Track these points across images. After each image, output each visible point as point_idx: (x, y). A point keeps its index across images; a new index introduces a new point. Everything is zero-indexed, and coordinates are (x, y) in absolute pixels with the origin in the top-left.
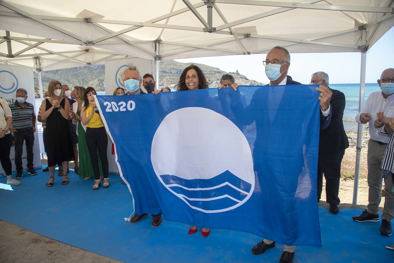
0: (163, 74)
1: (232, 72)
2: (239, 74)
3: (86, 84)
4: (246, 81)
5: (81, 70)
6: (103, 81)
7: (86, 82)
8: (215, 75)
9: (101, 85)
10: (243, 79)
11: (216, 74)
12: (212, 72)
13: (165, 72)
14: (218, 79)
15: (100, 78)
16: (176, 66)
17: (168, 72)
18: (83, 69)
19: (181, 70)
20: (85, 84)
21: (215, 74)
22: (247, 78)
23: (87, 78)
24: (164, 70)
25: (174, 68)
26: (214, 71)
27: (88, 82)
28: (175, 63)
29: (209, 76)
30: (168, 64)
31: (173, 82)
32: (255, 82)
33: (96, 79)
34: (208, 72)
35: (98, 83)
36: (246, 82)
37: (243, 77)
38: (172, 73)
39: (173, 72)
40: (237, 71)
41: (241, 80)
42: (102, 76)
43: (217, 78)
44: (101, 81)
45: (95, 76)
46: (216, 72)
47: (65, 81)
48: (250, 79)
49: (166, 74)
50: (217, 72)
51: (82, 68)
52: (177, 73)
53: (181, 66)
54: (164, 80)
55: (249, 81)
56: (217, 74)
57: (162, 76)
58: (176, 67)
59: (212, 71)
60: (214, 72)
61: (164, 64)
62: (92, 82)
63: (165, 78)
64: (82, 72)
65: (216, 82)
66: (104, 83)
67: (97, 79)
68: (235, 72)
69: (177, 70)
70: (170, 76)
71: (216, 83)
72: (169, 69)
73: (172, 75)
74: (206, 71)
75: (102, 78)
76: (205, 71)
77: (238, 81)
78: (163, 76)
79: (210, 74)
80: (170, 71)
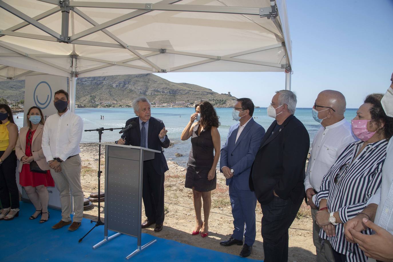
0: (156, 93)
1: (224, 93)
2: (231, 96)
6: (96, 97)
7: (78, 98)
9: (93, 102)
10: (235, 101)
11: (208, 95)
13: (158, 91)
15: (92, 95)
16: (169, 85)
17: (160, 91)
19: (173, 90)
23: (79, 94)
24: (156, 89)
25: (166, 88)
26: (206, 92)
27: (80, 98)
28: (168, 82)
30: (161, 84)
31: (165, 102)
33: (87, 95)
34: (201, 93)
35: (90, 99)
37: (235, 99)
38: (164, 92)
39: (165, 91)
40: (229, 93)
41: (232, 101)
42: (95, 92)
43: (209, 99)
44: (93, 97)
45: (88, 92)
46: (208, 92)
49: (159, 93)
52: (170, 92)
53: (173, 85)
54: (156, 99)
56: (210, 95)
57: (154, 95)
58: (168, 87)
59: (204, 92)
61: (157, 83)
62: (84, 98)
63: (158, 97)
66: (95, 99)
67: (89, 96)
68: (227, 93)
69: (170, 89)
70: (163, 95)
72: (162, 88)
73: (165, 95)
74: (199, 92)
75: (94, 94)
76: (197, 92)
77: (230, 102)
79: (202, 95)
80: (163, 90)
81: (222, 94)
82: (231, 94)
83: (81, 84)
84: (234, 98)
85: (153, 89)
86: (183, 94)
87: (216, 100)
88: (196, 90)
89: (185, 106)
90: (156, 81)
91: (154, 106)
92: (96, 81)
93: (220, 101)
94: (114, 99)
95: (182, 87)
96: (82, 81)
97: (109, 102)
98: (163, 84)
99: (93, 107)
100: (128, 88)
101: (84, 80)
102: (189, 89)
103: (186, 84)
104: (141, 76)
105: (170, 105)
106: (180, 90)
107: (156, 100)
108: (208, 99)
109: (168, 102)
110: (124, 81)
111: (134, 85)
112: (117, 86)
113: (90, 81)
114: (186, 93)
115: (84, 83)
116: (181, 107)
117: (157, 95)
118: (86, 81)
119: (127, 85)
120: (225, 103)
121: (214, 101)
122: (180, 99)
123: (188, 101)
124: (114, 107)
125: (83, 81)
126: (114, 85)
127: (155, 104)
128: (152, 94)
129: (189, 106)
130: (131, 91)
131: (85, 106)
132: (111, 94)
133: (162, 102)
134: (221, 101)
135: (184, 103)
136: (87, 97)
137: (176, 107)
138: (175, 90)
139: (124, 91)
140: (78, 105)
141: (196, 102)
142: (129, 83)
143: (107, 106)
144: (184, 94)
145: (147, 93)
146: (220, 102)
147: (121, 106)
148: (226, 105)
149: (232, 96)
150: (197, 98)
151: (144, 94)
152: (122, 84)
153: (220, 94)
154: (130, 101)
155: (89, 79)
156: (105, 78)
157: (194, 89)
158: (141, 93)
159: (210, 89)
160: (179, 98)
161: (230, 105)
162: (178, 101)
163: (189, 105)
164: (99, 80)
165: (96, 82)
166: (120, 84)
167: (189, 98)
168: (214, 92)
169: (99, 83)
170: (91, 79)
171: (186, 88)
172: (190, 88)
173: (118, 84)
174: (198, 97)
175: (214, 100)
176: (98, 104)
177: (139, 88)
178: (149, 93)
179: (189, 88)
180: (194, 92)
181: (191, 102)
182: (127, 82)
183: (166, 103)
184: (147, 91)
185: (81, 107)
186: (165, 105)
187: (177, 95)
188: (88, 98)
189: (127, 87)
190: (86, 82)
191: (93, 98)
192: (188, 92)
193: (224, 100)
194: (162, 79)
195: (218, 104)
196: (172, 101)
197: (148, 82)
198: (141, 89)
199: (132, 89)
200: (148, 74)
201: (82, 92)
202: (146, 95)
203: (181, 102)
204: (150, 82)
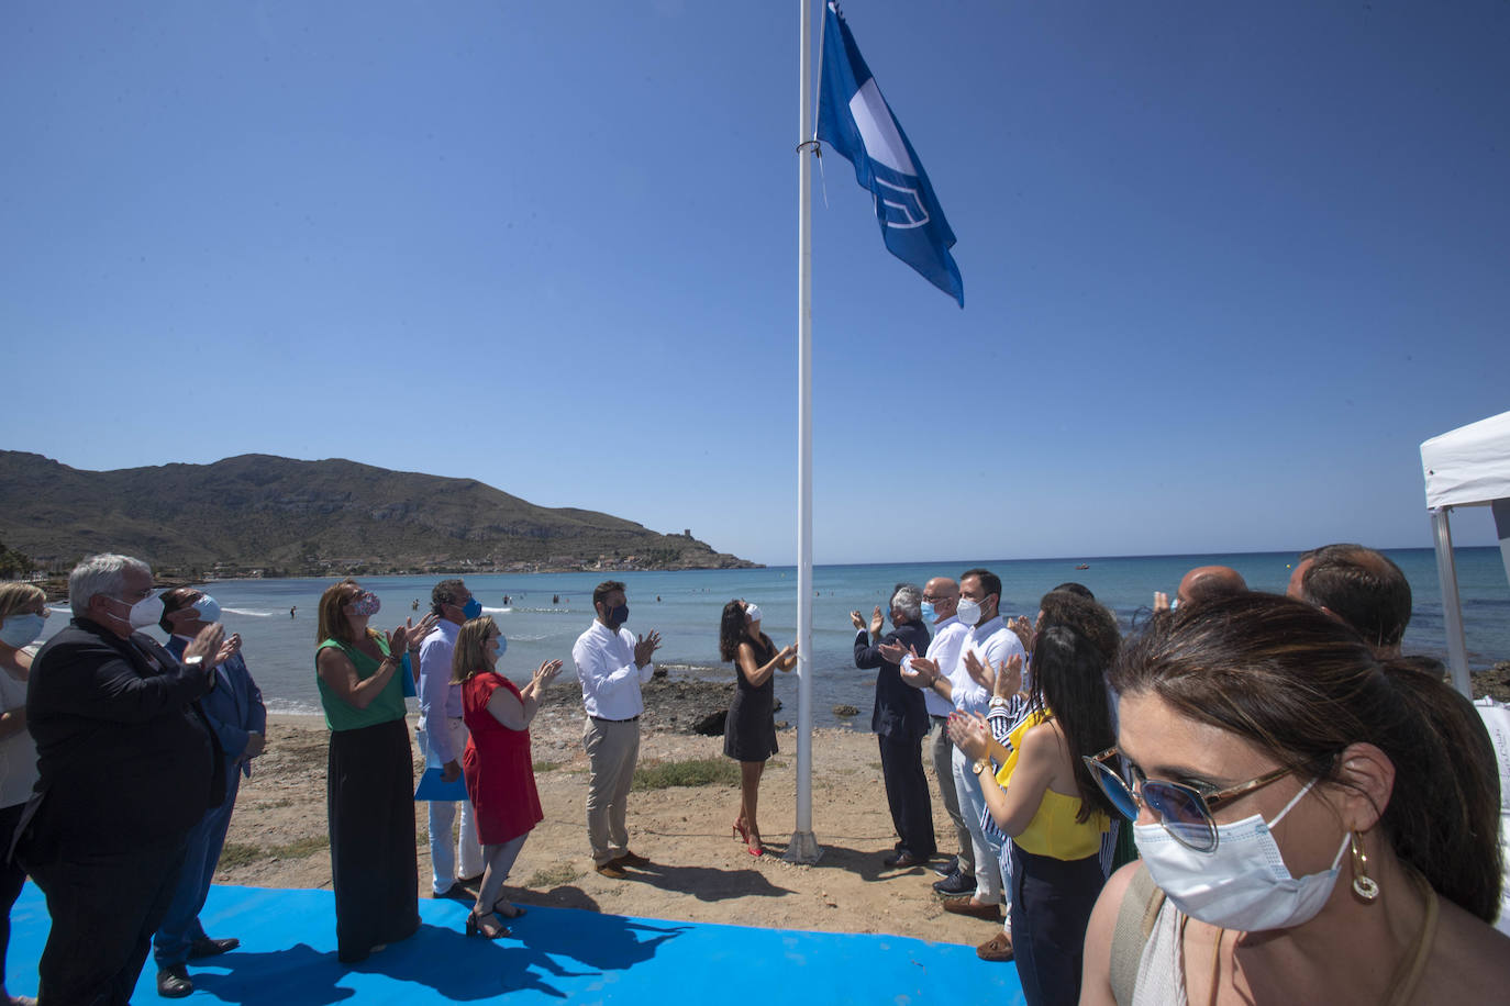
0: (494, 535)
1: (674, 533)
2: (692, 538)
3: (263, 554)
4: (711, 556)
5: (252, 516)
6: (319, 548)
8: (631, 540)
9: (310, 560)
10: (702, 552)
11: (633, 539)
12: (623, 533)
13: (499, 530)
14: (638, 551)
15: (309, 540)
16: (530, 515)
17: (507, 529)
18: (257, 512)
19: (541, 527)
20: (261, 556)
21: (630, 538)
22: (713, 548)
23: (267, 539)
24: (496, 524)
25: (524, 521)
26: (628, 531)
27: (271, 549)
28: (525, 506)
29: (616, 543)
30: (507, 510)
31: (519, 558)
32: (733, 558)
33: (294, 541)
34: (615, 534)
35: (300, 554)
36: (711, 560)
37: (702, 547)
38: (517, 533)
39: (520, 531)
40: (688, 532)
41: (697, 554)
42: (317, 534)
43: (636, 549)
45: (295, 533)
46: (632, 532)
47: (194, 545)
48: (719, 552)
49: (502, 535)
50: (637, 533)
51: (255, 510)
52: (532, 532)
53: (542, 515)
54: (496, 550)
55: (719, 555)
56: (638, 540)
57: (489, 540)
58: (528, 519)
59: (622, 530)
60: (627, 533)
61: (497, 508)
63: (500, 546)
64: (253, 520)
65: (633, 558)
66: (318, 553)
67: (300, 542)
68: (683, 533)
69: (534, 525)
70: (513, 540)
71: (635, 560)
72: (511, 521)
73: (519, 539)
74: (608, 530)
75: (314, 539)
76: (605, 530)
77: (690, 555)
78: (493, 540)
79: (617, 538)
80: (514, 526)
81: (669, 535)
82: (692, 534)
84: (700, 545)
85: (487, 525)
86: (568, 538)
87: (655, 550)
88: (601, 527)
89: (575, 567)
90: (495, 505)
91: (490, 568)
92: (321, 503)
93: (666, 551)
94: (374, 553)
97: (360, 562)
98: (513, 510)
99: (311, 574)
100: (416, 522)
101: (286, 500)
102: (585, 524)
103: (573, 510)
104: (454, 491)
105: (534, 567)
106: (559, 528)
107: (495, 553)
108: (633, 549)
109: (527, 559)
110: (405, 504)
111: (432, 514)
112: (384, 516)
113: (303, 501)
114: (576, 535)
115: (283, 506)
116: (563, 570)
117: (498, 540)
118: (291, 502)
119: (412, 515)
120: (677, 558)
121: (650, 554)
122: (560, 549)
123: (582, 554)
124: (375, 573)
125: (282, 503)
126: (376, 514)
127: (492, 564)
128: (484, 539)
129: (585, 568)
130: (425, 529)
131: (286, 573)
132: (364, 539)
133: (509, 558)
134: (668, 552)
135: (572, 559)
136: (293, 547)
137: (549, 571)
138: (548, 526)
139: (404, 530)
140: (264, 569)
141: (602, 557)
142: (418, 509)
143: (354, 570)
144: (571, 538)
145: (470, 535)
146: (665, 557)
147: (395, 570)
148: (681, 563)
149: (696, 539)
150: (605, 546)
151: (460, 538)
152: (398, 512)
153: (665, 534)
154: (422, 558)
155: (301, 498)
156: (350, 493)
157: (597, 524)
158: (452, 534)
159: (636, 524)
160: (557, 546)
161: (690, 562)
162: (554, 555)
163: (585, 564)
164: (332, 501)
165: (322, 506)
167: (584, 547)
168: (647, 530)
169: (331, 507)
170: (306, 498)
171: (573, 521)
172: (585, 521)
173: (386, 512)
174: (608, 543)
175: (649, 550)
176: (326, 567)
177: (448, 521)
178: (475, 533)
179: (580, 520)
180: (596, 531)
181: (590, 557)
182: (415, 507)
183: (522, 560)
184: (469, 530)
185: (275, 575)
186: (520, 565)
187: (550, 539)
188: (296, 548)
189: (414, 519)
190: (291, 506)
191: (311, 549)
192: (581, 532)
193: (676, 550)
194: (510, 497)
195: (660, 561)
196: (538, 557)
197: (474, 507)
198: (453, 525)
199: (428, 523)
200: (472, 486)
201: (276, 534)
202: (468, 540)
203: (561, 558)
204: (479, 506)
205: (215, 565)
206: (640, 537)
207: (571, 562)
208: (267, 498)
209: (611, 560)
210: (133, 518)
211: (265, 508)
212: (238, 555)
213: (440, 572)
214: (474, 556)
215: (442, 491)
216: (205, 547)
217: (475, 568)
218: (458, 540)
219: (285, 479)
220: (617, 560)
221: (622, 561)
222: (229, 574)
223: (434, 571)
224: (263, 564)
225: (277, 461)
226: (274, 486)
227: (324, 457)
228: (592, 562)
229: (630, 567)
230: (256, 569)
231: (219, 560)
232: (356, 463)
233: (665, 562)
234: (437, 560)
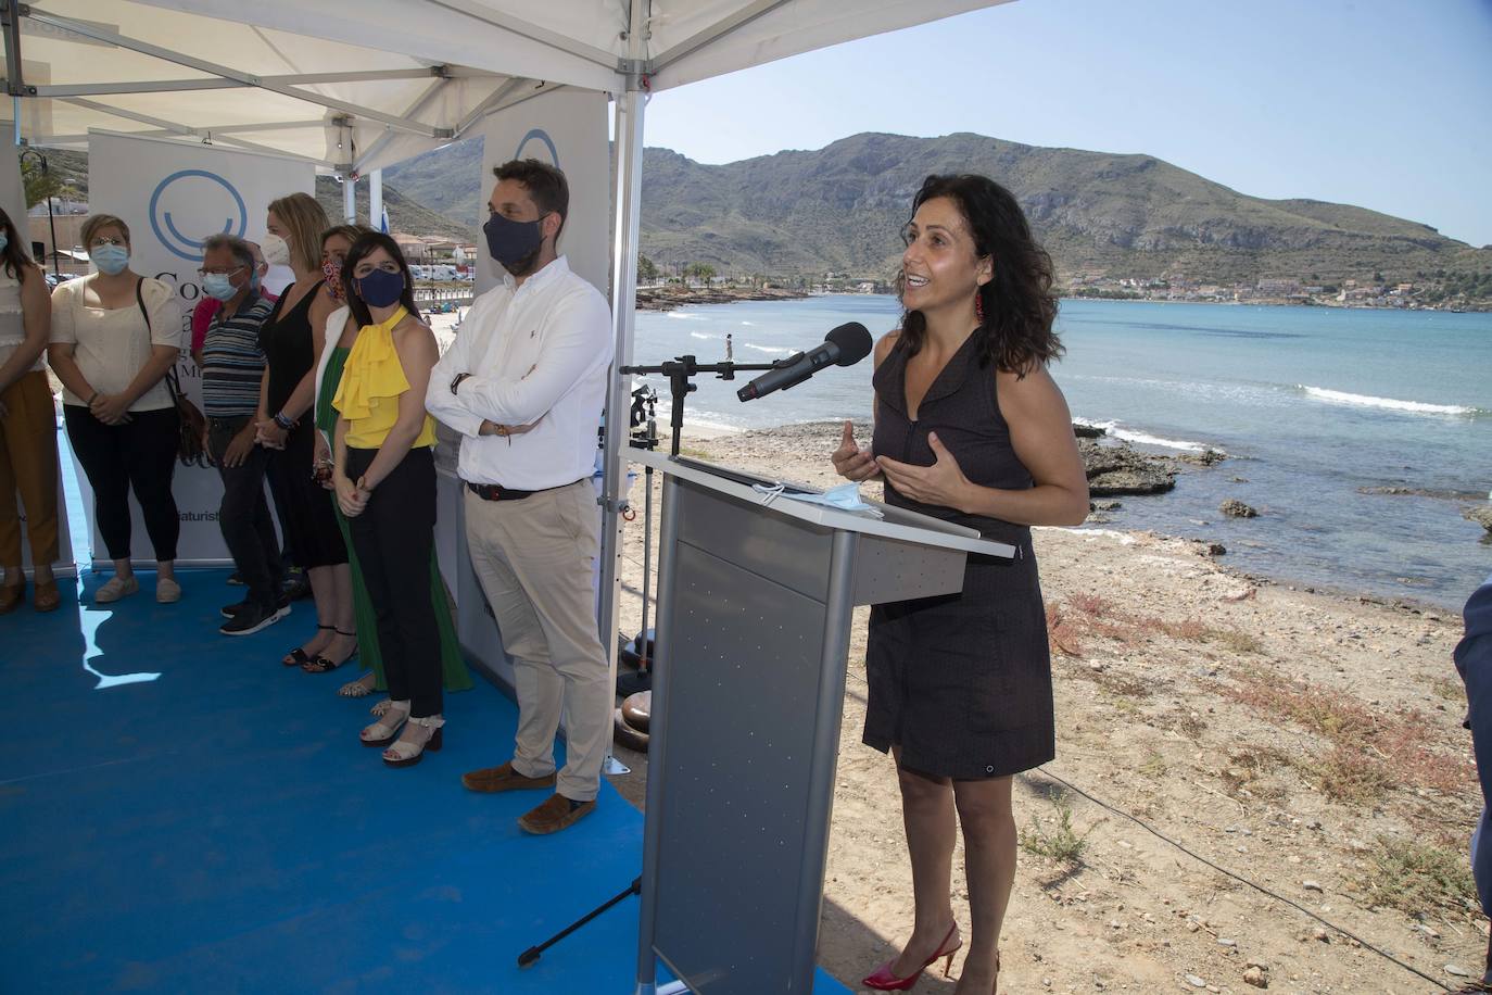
0: (1174, 243)
3: (876, 263)
5: (864, 215)
8: (1411, 255)
11: (1416, 253)
12: (1397, 243)
13: (1182, 235)
14: (1420, 275)
16: (1234, 210)
17: (1194, 233)
19: (1251, 230)
20: (873, 265)
21: (1408, 251)
24: (1178, 225)
25: (1221, 222)
26: (1407, 239)
28: (1230, 197)
29: (1379, 260)
30: (1199, 203)
31: (1211, 278)
34: (1378, 243)
38: (1210, 239)
39: (1215, 236)
43: (1416, 271)
46: (1415, 241)
47: (806, 251)
49: (1186, 243)
50: (1424, 244)
51: (868, 207)
52: (1234, 238)
53: (1253, 211)
54: (1175, 265)
56: (1422, 255)
57: (1167, 249)
58: (1230, 217)
59: (1396, 238)
60: (1405, 243)
61: (1183, 200)
63: (1181, 259)
64: (866, 220)
65: (1408, 286)
69: (1237, 227)
70: (1202, 251)
71: (1411, 291)
72: (1201, 221)
73: (1213, 250)
74: (1370, 237)
76: (1363, 237)
78: (1172, 249)
79: (1383, 251)
80: (1207, 229)
81: (1486, 247)
83: (890, 205)
85: (1163, 227)
86: (1293, 250)
87: (1454, 274)
88: (1356, 232)
89: (1299, 298)
90: (1179, 194)
91: (1164, 293)
93: (1476, 278)
95: (1290, 215)
96: (893, 197)
98: (1207, 204)
100: (1063, 222)
102: (1325, 226)
103: (1310, 203)
104: (1118, 175)
105: (1232, 294)
106: (1281, 232)
107: (1173, 270)
108: (1410, 272)
109: (1221, 281)
110: (1049, 195)
114: (1308, 245)
115: (899, 201)
116: (1280, 301)
117: (1180, 251)
119: (1058, 211)
121: (1443, 280)
122: (1278, 267)
123: (1316, 277)
125: (898, 196)
127: (1168, 287)
128: (1159, 248)
129: (1318, 301)
130: (1074, 233)
133: (1196, 278)
134: (1481, 279)
135: (1297, 284)
137: (1256, 301)
138: (1262, 230)
139: (1046, 232)
140: (874, 282)
141: (1351, 282)
142: (1066, 203)
144: (1299, 250)
145: (1138, 243)
146: (1474, 287)
150: (1359, 264)
151: (1124, 247)
152: (1040, 207)
153: (1479, 245)
157: (1348, 227)
158: (1112, 240)
159: (1426, 226)
160: (1274, 263)
162: (1266, 276)
163: (1318, 294)
166: (1033, 204)
167: (1320, 265)
168: (1446, 238)
171: (1310, 221)
172: (1328, 222)
174: (1365, 259)
175: (1441, 274)
177: (1106, 221)
178: (1144, 241)
179: (1322, 219)
180: (1345, 239)
181: (1328, 283)
182: (1062, 199)
183: (1216, 283)
184: (1138, 235)
186: (1210, 291)
187: (1264, 251)
189: (1059, 217)
190: (907, 200)
192: (1318, 241)
194: (1205, 182)
195: (1461, 295)
196: (1241, 278)
197: (1147, 199)
198: (1114, 225)
199: (1080, 226)
200: (1149, 164)
201: (890, 237)
202: (1135, 250)
203: (1279, 282)
204: (1153, 195)
205: (826, 276)
206: (1428, 251)
207: (1294, 289)
208: (881, 191)
209: (1366, 290)
210: (750, 219)
211: (880, 204)
212: (847, 263)
213: (1089, 296)
214: (1141, 274)
215: (1101, 175)
216: (817, 253)
217: (1140, 292)
218: (1121, 249)
219: (901, 164)
220: (1377, 290)
221: (1386, 291)
222: (838, 287)
223: (1081, 294)
224: (876, 277)
225: (893, 140)
226: (888, 174)
227: (946, 133)
228: (1331, 290)
229: (1399, 302)
230: (868, 282)
231: (831, 270)
232: (986, 138)
233: (1471, 296)
234: (1088, 278)
